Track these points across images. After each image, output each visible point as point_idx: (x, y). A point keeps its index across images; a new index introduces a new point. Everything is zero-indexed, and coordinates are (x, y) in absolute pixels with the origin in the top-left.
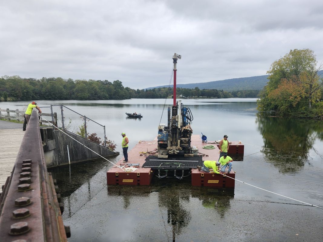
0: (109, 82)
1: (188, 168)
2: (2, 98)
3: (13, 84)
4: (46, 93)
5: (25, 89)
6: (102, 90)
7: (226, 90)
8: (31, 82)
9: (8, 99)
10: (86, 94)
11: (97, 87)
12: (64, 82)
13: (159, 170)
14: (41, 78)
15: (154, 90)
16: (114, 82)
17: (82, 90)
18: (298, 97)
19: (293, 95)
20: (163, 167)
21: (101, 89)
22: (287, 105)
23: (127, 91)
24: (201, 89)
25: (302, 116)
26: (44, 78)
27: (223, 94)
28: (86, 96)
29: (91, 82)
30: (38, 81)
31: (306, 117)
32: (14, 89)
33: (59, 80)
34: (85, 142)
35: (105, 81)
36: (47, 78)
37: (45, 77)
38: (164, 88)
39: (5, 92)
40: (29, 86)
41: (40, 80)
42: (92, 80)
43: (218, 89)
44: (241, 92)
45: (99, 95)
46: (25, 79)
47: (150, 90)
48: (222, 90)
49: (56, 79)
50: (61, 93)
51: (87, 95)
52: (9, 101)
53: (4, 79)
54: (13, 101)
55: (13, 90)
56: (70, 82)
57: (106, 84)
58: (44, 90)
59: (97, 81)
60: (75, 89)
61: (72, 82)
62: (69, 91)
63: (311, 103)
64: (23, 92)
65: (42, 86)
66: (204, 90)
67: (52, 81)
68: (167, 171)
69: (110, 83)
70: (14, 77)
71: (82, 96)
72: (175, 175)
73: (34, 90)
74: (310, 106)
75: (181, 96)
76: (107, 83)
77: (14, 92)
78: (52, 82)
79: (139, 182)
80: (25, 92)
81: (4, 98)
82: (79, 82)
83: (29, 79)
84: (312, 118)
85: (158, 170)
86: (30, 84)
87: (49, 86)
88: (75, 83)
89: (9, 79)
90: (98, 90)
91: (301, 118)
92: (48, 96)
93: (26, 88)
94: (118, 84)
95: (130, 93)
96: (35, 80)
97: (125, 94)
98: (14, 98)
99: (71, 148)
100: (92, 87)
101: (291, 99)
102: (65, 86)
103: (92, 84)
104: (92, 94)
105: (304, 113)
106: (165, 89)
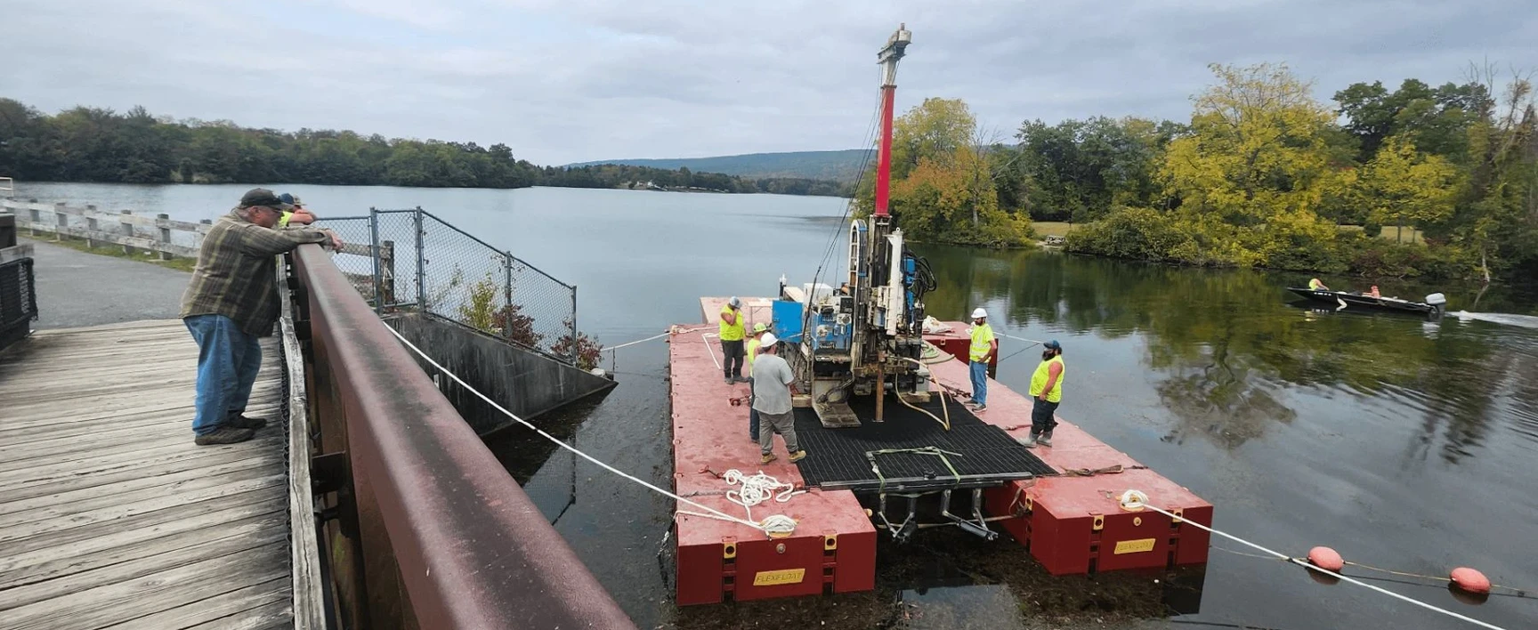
0: (479, 148)
1: (999, 479)
2: (178, 175)
3: (212, 140)
4: (308, 166)
5: (247, 154)
6: (462, 164)
7: (746, 176)
8: (269, 137)
9: (196, 178)
10: (417, 172)
11: (449, 156)
12: (360, 141)
13: (882, 496)
14: (298, 129)
15: (587, 168)
16: (493, 146)
17: (410, 162)
18: (954, 199)
19: (944, 194)
20: (902, 483)
21: (459, 162)
22: (930, 216)
23: (521, 168)
24: (694, 172)
25: (963, 240)
26: (305, 129)
27: (741, 184)
28: (419, 177)
29: (433, 146)
30: (289, 137)
31: (970, 242)
32: (217, 153)
33: (349, 136)
34: (506, 353)
35: (470, 144)
36: (314, 130)
37: (307, 127)
38: (610, 165)
39: (186, 158)
40: (259, 147)
41: (293, 135)
42: (434, 141)
43: (729, 173)
44: (776, 181)
45: (453, 175)
46: (250, 130)
47: (577, 169)
48: (738, 176)
49: (339, 135)
50: (351, 167)
51: (420, 173)
52: (198, 183)
53: (185, 127)
54: (211, 183)
55: (211, 155)
56: (377, 141)
57: (472, 151)
58: (303, 157)
59: (448, 143)
60: (389, 161)
61: (384, 144)
62: (372, 165)
63: (979, 212)
64: (241, 161)
65: (297, 148)
66: (699, 173)
67: (326, 139)
68: (916, 496)
69: (482, 151)
70: (218, 123)
71: (408, 177)
72: (946, 513)
73: (276, 157)
74: (976, 218)
75: (650, 184)
76: (474, 149)
77: (214, 160)
78: (327, 142)
79: (829, 578)
80: (250, 162)
81: (183, 174)
82: (399, 144)
83: (261, 131)
84: (985, 246)
85: (879, 495)
86: (264, 143)
87: (318, 149)
88: (390, 145)
89: (203, 128)
90: (449, 163)
91: (961, 245)
92: (312, 174)
93: (252, 150)
94: (502, 153)
95: (531, 175)
96: (279, 134)
97: (519, 175)
98: (212, 177)
99: (449, 385)
100: (436, 156)
101: (941, 202)
102: (362, 153)
103: (437, 149)
104: (435, 172)
105: (967, 234)
106: (613, 168)
